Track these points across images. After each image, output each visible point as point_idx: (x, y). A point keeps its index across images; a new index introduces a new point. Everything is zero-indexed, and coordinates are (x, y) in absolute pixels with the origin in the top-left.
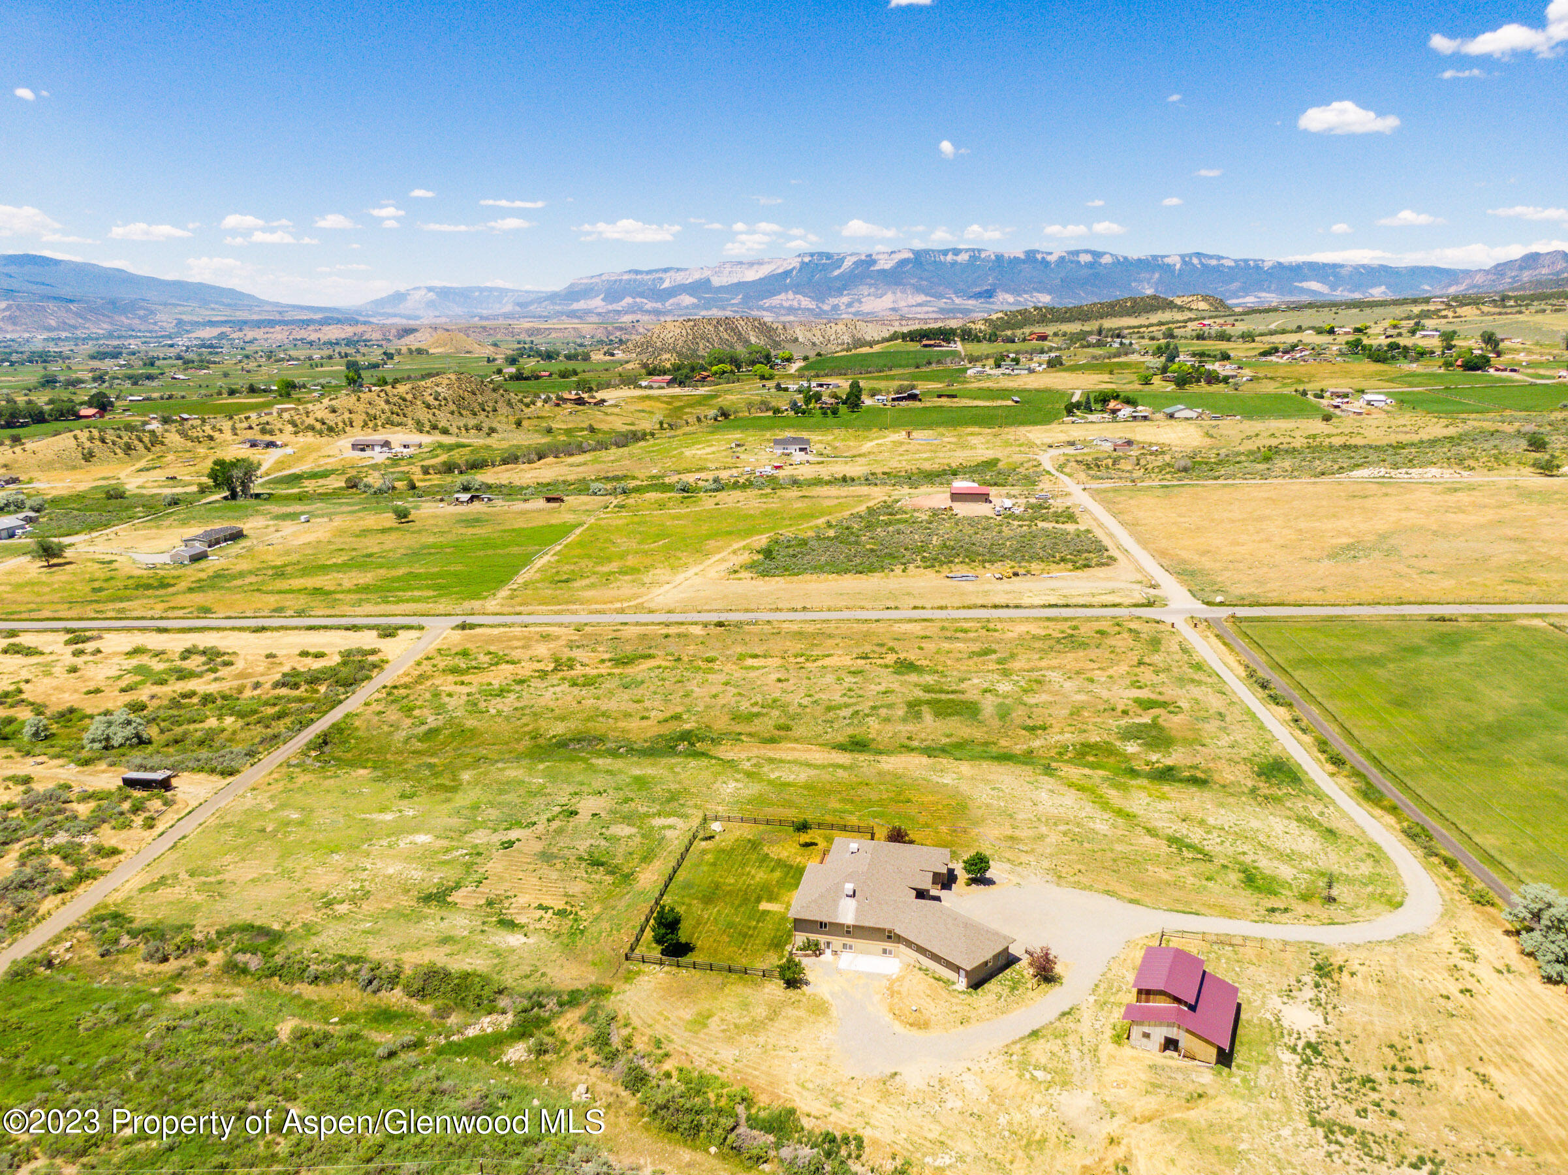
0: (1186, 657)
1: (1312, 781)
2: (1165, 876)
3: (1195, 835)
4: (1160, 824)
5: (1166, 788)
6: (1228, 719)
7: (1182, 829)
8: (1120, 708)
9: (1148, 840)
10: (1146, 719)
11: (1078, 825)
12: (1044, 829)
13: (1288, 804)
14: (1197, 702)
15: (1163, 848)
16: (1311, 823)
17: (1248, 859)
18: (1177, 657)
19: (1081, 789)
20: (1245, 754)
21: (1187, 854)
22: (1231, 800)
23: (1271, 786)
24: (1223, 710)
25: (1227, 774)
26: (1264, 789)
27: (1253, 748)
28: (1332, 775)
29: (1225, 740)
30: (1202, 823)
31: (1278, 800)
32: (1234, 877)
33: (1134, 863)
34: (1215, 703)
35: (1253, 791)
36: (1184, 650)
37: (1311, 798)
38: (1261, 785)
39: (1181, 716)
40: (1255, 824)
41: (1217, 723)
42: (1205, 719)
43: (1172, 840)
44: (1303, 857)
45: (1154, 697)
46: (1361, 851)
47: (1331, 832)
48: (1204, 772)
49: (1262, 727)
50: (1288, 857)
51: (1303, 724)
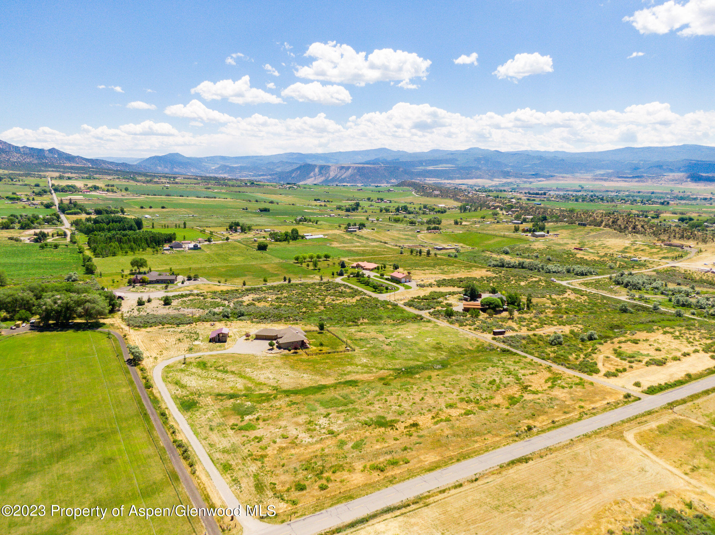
0: (235, 475)
1: (176, 404)
2: (227, 360)
3: (220, 375)
4: (231, 376)
5: (232, 392)
6: (208, 427)
7: (224, 376)
8: (260, 422)
9: (233, 369)
10: (247, 418)
11: (255, 369)
12: (264, 365)
13: (188, 393)
14: (224, 436)
15: (229, 368)
16: (183, 387)
17: (204, 371)
18: (241, 474)
19: (260, 384)
20: (201, 410)
21: (221, 368)
22: (208, 391)
23: (193, 399)
24: (211, 433)
25: (209, 400)
26: (196, 398)
27: (198, 414)
28: (167, 408)
29: (209, 415)
30: (218, 379)
31: (192, 394)
32: (209, 365)
33: (236, 362)
34: (214, 437)
35: (200, 395)
36: (236, 481)
37: (179, 397)
38: (196, 399)
39: (231, 424)
40: (201, 382)
41: (214, 424)
42: (219, 425)
43: (226, 372)
44: (188, 375)
45: (247, 433)
46: (169, 379)
47: (176, 383)
48: (218, 399)
49: (192, 426)
50: (193, 374)
51: (171, 431)
